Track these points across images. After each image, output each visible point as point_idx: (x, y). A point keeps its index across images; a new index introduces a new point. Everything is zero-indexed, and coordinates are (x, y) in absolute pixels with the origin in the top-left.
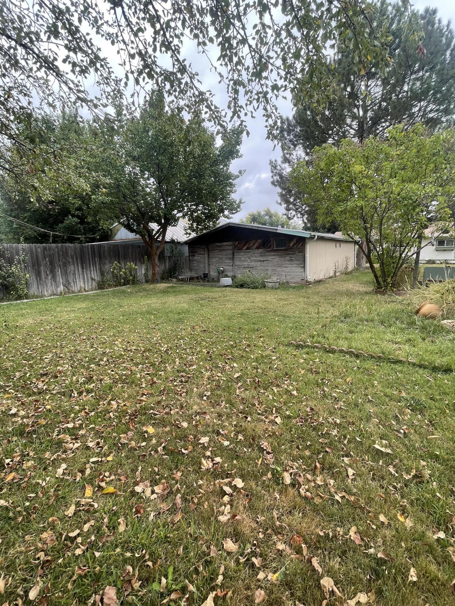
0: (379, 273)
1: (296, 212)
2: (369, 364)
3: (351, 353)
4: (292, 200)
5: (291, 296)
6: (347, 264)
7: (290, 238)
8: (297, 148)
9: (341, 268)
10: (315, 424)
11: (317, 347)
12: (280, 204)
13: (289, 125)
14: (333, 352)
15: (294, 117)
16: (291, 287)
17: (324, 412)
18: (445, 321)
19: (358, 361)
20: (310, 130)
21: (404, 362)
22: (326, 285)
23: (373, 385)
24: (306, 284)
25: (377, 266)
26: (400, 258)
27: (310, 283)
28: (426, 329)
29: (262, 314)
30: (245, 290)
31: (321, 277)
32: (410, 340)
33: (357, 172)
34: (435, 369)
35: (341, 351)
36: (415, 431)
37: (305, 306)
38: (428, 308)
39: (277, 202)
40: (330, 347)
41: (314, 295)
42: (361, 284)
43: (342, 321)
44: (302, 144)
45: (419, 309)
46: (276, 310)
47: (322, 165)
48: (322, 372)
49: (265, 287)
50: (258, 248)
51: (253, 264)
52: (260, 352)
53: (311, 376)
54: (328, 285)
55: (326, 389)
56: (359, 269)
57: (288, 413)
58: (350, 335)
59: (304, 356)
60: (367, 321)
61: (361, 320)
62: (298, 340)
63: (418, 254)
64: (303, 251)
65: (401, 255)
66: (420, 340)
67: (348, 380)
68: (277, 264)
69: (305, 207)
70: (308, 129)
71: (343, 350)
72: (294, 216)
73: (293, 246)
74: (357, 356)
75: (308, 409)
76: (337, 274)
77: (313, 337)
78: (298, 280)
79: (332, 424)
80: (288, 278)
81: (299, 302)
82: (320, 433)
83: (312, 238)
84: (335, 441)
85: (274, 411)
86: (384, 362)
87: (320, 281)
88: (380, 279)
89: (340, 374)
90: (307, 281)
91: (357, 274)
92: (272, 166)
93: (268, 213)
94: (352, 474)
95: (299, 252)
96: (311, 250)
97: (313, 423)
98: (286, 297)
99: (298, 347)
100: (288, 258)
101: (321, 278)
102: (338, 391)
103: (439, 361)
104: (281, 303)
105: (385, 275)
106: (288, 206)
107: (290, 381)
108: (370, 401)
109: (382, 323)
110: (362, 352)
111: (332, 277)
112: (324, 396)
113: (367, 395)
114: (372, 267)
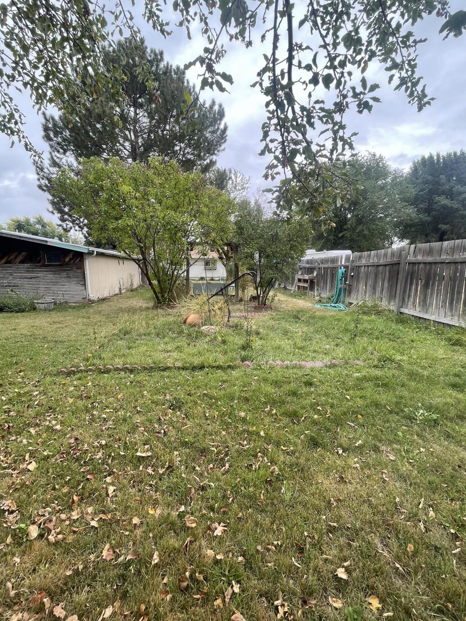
0: (157, 290)
1: (73, 224)
2: (142, 377)
3: (125, 369)
4: (66, 209)
5: (68, 318)
6: (132, 281)
7: (65, 252)
8: (68, 154)
9: (127, 285)
10: (78, 454)
11: (91, 370)
12: (52, 213)
13: (55, 125)
14: (108, 371)
15: (60, 118)
16: (70, 307)
17: (90, 437)
18: (203, 328)
19: (132, 376)
20: (80, 138)
21: (172, 367)
22: (110, 303)
23: (143, 396)
24: (88, 303)
25: (155, 282)
26: (173, 276)
27: (93, 302)
28: (191, 336)
29: (26, 343)
30: (5, 314)
31: (106, 294)
32: (178, 347)
33: (125, 192)
34: (194, 369)
35: (117, 369)
36: (173, 427)
37: (84, 327)
38: (192, 318)
39: (48, 210)
40: (105, 367)
41: (96, 314)
42: (144, 300)
43: (121, 339)
44: (73, 151)
45: (186, 319)
46: (46, 335)
47: (91, 178)
48: (94, 395)
49: (35, 309)
50: (22, 262)
51: (17, 281)
52: (16, 390)
53: (80, 403)
54: (112, 303)
55: (95, 413)
56: (144, 286)
57: (45, 453)
58: (128, 351)
59: (75, 383)
60: (145, 335)
61: (140, 335)
62: (69, 366)
63: (188, 271)
64: (82, 268)
65: (173, 273)
66: (186, 346)
67: (119, 397)
68: (52, 282)
69: (84, 220)
70: (77, 136)
71: (117, 368)
72: (71, 228)
73: (69, 261)
74: (131, 371)
75: (72, 441)
76: (123, 291)
77: (88, 360)
78: (79, 298)
79: (98, 447)
80: (66, 297)
81: (76, 324)
82: (82, 462)
83: (90, 253)
84: (99, 464)
85: (27, 458)
86: (155, 371)
87: (104, 300)
88: (160, 295)
89: (113, 393)
90: (89, 300)
91: (142, 291)
92: (37, 167)
93: (40, 221)
94: (112, 491)
95: (77, 269)
96: (90, 265)
97: (76, 454)
98: (61, 319)
99: (69, 374)
100: (64, 274)
101: (105, 296)
102: (108, 411)
103: (197, 361)
104: (55, 326)
105: (162, 291)
106: (63, 216)
107: (55, 415)
108: (138, 412)
109: (158, 335)
110: (136, 366)
111: (117, 294)
112: (93, 420)
113: (136, 407)
114: (151, 284)
